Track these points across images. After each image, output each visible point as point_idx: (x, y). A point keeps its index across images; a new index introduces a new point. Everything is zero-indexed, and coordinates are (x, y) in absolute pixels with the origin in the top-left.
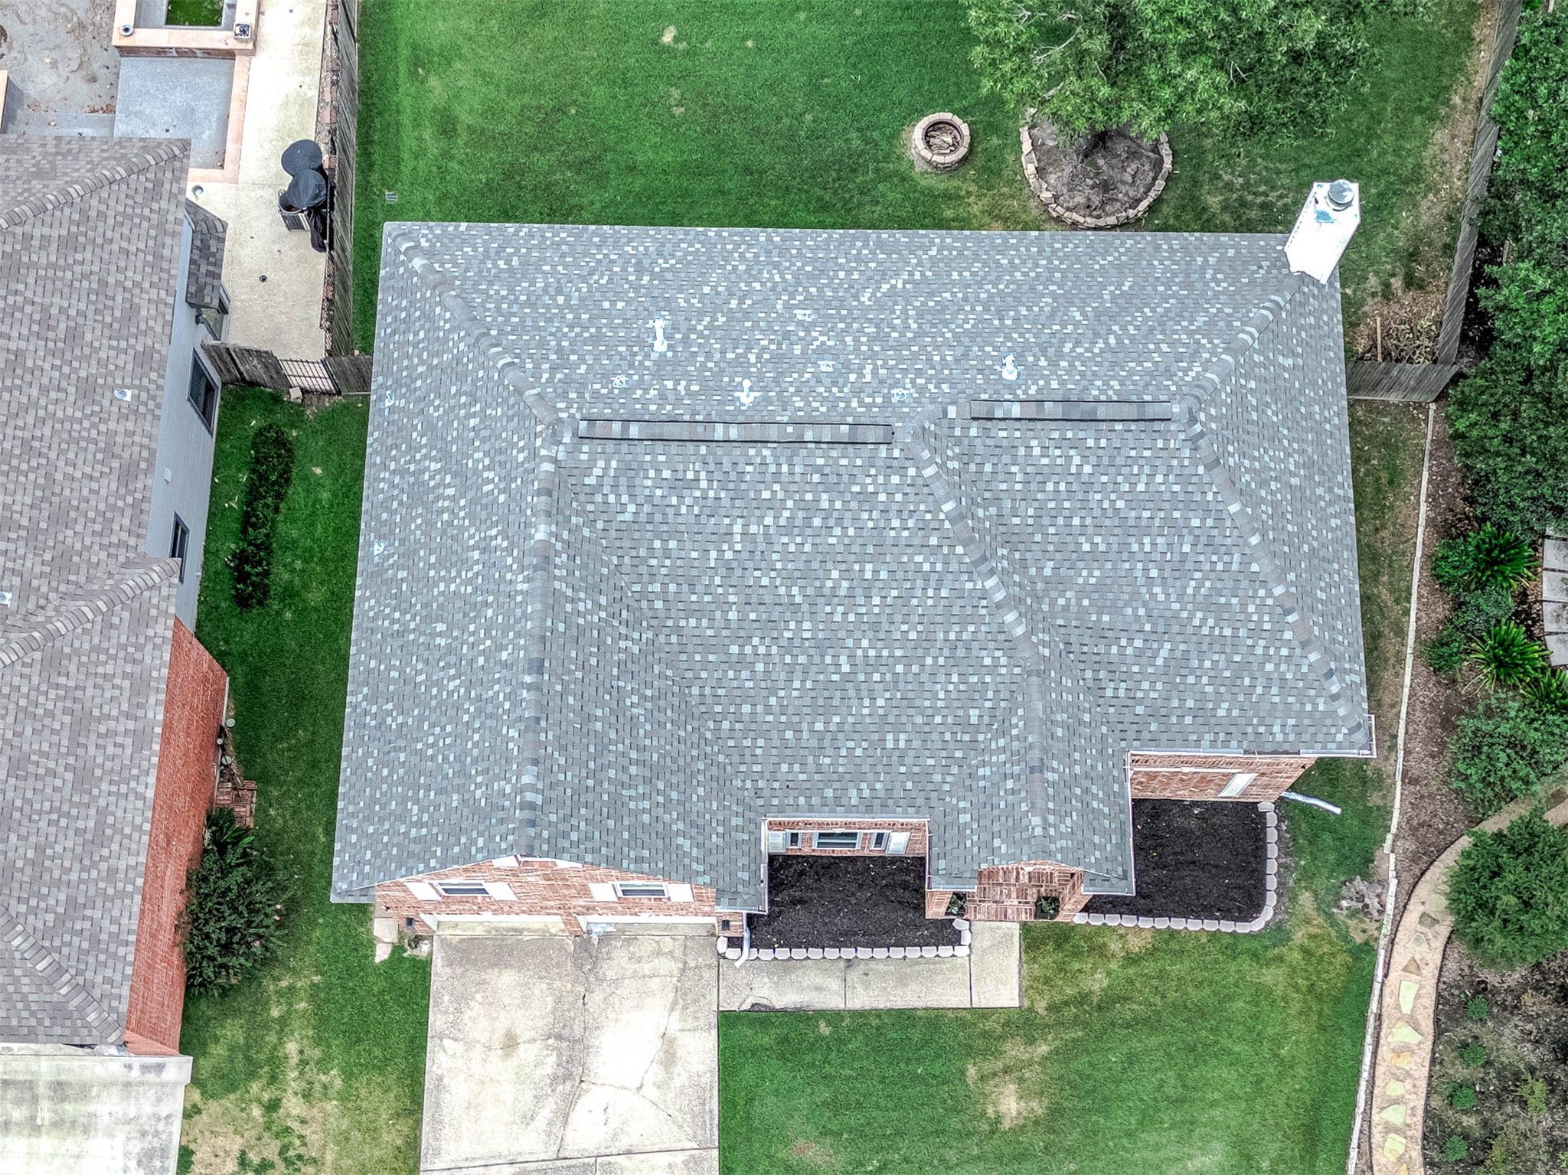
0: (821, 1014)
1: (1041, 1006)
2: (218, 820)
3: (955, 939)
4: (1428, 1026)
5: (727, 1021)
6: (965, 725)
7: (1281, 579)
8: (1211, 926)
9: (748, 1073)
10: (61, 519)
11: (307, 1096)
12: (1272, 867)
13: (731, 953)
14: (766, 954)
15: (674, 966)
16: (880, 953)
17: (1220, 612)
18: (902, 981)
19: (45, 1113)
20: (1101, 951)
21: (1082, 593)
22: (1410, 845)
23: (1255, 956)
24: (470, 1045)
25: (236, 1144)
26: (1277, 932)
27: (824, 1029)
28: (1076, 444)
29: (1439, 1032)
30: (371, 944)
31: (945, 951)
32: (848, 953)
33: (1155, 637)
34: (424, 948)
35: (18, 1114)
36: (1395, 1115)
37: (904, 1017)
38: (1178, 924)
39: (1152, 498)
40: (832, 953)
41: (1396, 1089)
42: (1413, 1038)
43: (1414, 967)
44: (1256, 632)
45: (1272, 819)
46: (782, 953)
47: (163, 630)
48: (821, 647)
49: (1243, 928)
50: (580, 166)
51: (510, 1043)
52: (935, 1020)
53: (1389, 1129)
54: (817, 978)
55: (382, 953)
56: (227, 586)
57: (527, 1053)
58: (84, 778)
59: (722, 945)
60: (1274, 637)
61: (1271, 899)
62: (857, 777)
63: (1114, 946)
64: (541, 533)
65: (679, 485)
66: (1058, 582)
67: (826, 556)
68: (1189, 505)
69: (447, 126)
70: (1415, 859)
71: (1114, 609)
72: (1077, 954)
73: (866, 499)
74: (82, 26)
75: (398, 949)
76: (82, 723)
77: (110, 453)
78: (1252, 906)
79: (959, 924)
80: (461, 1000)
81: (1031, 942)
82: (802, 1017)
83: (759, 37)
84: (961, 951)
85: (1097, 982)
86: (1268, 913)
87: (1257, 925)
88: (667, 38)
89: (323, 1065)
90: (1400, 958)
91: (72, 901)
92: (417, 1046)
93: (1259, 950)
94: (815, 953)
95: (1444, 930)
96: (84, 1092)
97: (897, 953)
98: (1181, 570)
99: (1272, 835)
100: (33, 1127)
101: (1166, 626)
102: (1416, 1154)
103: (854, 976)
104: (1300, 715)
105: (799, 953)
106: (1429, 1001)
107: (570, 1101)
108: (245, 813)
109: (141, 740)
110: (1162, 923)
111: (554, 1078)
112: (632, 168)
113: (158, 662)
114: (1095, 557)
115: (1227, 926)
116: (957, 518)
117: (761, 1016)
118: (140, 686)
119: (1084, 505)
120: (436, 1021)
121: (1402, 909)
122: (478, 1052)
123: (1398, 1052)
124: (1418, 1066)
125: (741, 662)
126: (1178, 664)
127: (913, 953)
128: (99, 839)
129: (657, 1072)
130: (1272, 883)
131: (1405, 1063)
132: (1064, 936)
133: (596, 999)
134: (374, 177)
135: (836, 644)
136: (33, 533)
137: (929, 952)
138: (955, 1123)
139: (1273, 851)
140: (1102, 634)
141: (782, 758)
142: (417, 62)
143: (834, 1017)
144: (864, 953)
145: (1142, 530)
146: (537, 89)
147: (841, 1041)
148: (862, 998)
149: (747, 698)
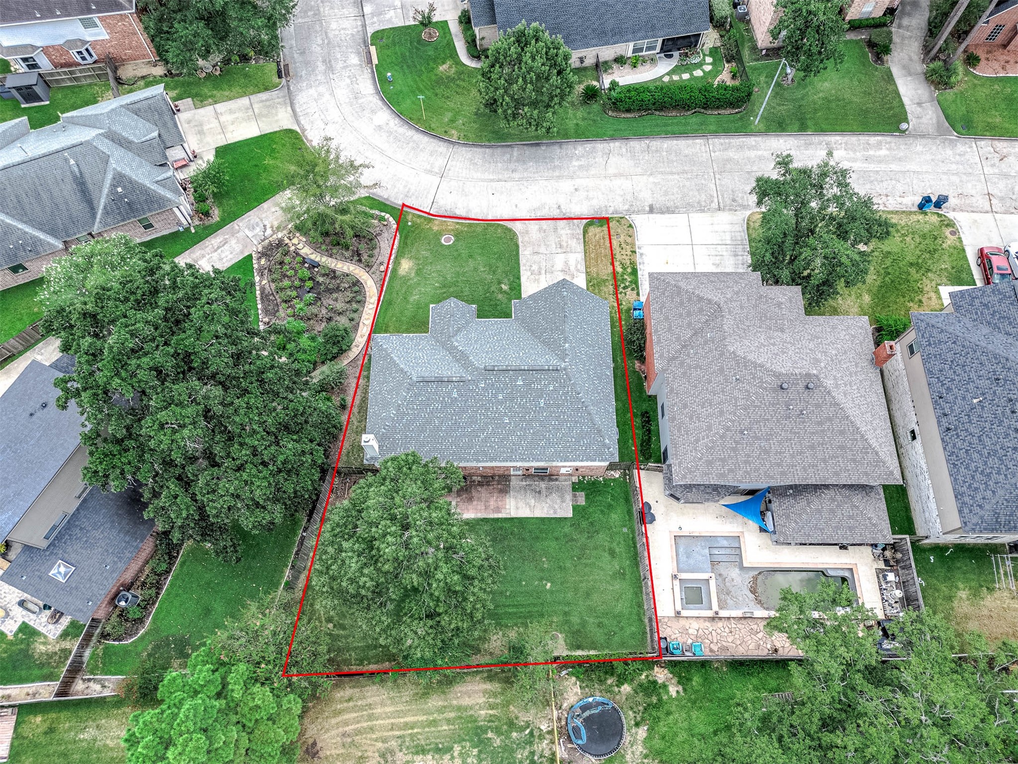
2: (642, 359)
4: (361, 324)
10: (684, 373)
25: (627, 298)
29: (358, 324)
36: (371, 306)
42: (364, 322)
47: (656, 356)
50: (572, 540)
56: (652, 418)
64: (567, 345)
69: (612, 553)
74: (728, 594)
77: (677, 394)
83: (521, 586)
88: (549, 584)
102: (368, 299)
106: (359, 329)
108: (637, 364)
109: (656, 331)
112: (557, 539)
113: (656, 349)
118: (659, 341)
124: (364, 316)
128: (661, 308)
131: (367, 317)
134: (631, 536)
136: (690, 368)
142: (624, 574)
146: (586, 565)
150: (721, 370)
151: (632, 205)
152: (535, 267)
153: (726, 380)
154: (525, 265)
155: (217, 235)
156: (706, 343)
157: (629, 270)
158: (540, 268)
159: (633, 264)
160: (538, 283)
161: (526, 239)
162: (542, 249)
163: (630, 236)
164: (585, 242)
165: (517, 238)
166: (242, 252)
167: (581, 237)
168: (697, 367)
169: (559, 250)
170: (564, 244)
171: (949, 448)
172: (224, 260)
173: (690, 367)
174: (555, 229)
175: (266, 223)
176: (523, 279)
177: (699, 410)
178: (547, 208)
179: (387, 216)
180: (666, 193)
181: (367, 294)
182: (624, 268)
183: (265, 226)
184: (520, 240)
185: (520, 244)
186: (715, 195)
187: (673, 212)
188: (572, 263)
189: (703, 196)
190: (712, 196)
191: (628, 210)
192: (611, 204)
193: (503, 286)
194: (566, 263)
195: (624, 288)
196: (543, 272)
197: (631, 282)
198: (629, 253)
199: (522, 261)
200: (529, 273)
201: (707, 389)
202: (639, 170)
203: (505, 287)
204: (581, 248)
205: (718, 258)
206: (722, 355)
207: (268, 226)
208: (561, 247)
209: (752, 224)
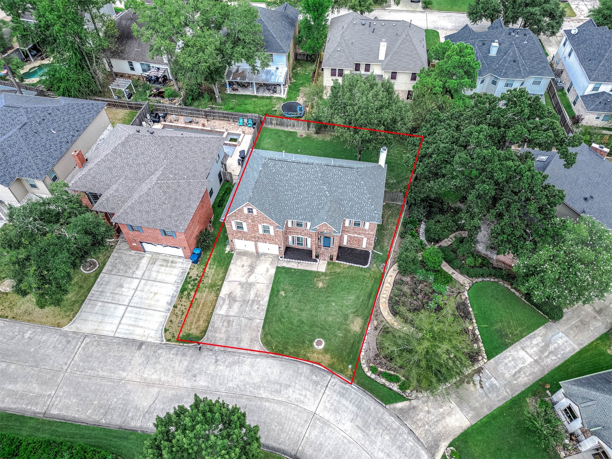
0: (292, 269)
1: (328, 272)
3: (317, 261)
4: (392, 284)
5: (278, 268)
6: (318, 208)
7: (369, 194)
8: (358, 266)
9: (279, 275)
10: (196, 171)
11: (210, 268)
12: (370, 259)
13: (281, 259)
14: (286, 260)
15: (271, 260)
16: (304, 262)
17: (359, 198)
18: (307, 266)
19: (169, 264)
20: (340, 267)
21: (339, 193)
22: (393, 260)
23: (365, 271)
24: (236, 265)
25: (197, 273)
26: (369, 268)
27: (293, 270)
28: (340, 171)
29: (394, 286)
30: (225, 251)
31: (315, 263)
32: (299, 261)
33: (349, 201)
34: (233, 252)
35: (165, 264)
36: (385, 296)
37: (306, 271)
38: (353, 265)
39: (350, 180)
40: (296, 261)
41: (385, 292)
42: (389, 286)
43: (391, 276)
44: (364, 202)
45: (371, 253)
46: (289, 260)
48: (299, 194)
49: (363, 267)
51: (243, 266)
52: (311, 272)
53: (383, 297)
54: (294, 264)
55: (227, 252)
56: (217, 204)
57: (245, 268)
58: (189, 199)
59: (279, 258)
60: (367, 203)
61: (369, 264)
62: (301, 215)
63: (342, 266)
64: (260, 169)
65: (282, 167)
66: (335, 191)
67: (301, 180)
68: (356, 181)
70: (394, 262)
71: (343, 196)
72: (336, 266)
73: (308, 172)
75: (229, 252)
76: (191, 193)
78: (366, 264)
79: (317, 260)
80: (237, 259)
81: (329, 264)
82: (290, 269)
84: (317, 263)
85: (338, 271)
86: (368, 265)
87: (366, 267)
89: (213, 265)
90: (389, 274)
91: (183, 213)
92: (229, 264)
93: (365, 270)
94: (294, 260)
95: (397, 272)
96: (176, 263)
97: (307, 262)
98: (354, 191)
99: (370, 255)
100: (167, 266)
101: (351, 200)
102: (387, 301)
103: (299, 265)
104: (370, 216)
105: (291, 260)
106: (393, 281)
107: (250, 275)
110: (350, 264)
111: (249, 272)
114: (341, 188)
115: (361, 266)
116: (321, 177)
117: (284, 268)
119: (340, 180)
120: (232, 261)
121: (390, 268)
122: (238, 266)
123: (386, 287)
125: (286, 195)
126: (352, 206)
127: (309, 262)
128: (189, 207)
129: (265, 273)
130: (369, 261)
131: (387, 289)
132: (334, 263)
133: (258, 262)
135: (301, 194)
137: (312, 263)
138: (311, 286)
139: (370, 257)
140: (341, 200)
141: (290, 210)
143: (295, 269)
144: (302, 261)
145: (349, 184)
147: (295, 273)
148: (300, 267)
149: (287, 200)
150: (176, 157)
151: (155, 352)
152: (255, 307)
153: (177, 152)
154: (263, 310)
155: (524, 385)
156: (175, 174)
157: (186, 293)
158: (252, 305)
159: (180, 297)
160: (256, 294)
161: (254, 334)
162: (244, 321)
163: (171, 321)
164: (209, 323)
165: (262, 335)
166: (497, 364)
167: (210, 328)
168: (187, 168)
169: (231, 319)
170: (225, 324)
171: (85, 125)
172: (510, 358)
173: (191, 171)
174: (227, 340)
175: (481, 391)
176: (267, 299)
177: (198, 152)
178: (227, 363)
179: (369, 374)
180: (120, 358)
181: (387, 305)
182: (189, 294)
183: (482, 387)
184: (260, 334)
185: (260, 329)
186: (80, 349)
187: (125, 339)
188: (225, 307)
189: (91, 350)
190: (84, 349)
191: (160, 348)
192: (172, 356)
193: (283, 295)
194: (230, 307)
195: (196, 279)
196: (250, 302)
197: (189, 283)
198: (179, 306)
199: (263, 315)
200: (261, 302)
201: (189, 156)
202: (129, 387)
203: (282, 293)
204: (214, 318)
205: (116, 292)
206: (171, 163)
207: (478, 386)
208: (229, 321)
209: (71, 316)
